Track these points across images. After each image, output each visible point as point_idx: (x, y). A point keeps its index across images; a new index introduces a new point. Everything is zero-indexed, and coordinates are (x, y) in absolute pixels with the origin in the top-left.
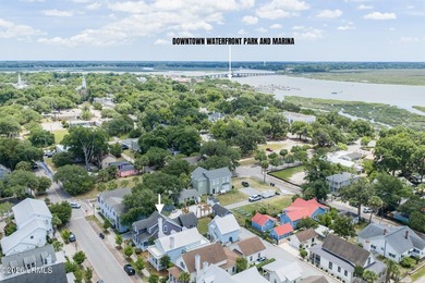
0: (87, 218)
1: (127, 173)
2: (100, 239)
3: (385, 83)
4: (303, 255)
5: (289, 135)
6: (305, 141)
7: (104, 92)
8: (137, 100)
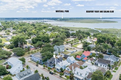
0: (29, 62)
1: (32, 49)
2: (37, 67)
3: (85, 23)
4: (93, 64)
5: (71, 36)
6: (75, 38)
7: (9, 27)
8: (22, 28)
